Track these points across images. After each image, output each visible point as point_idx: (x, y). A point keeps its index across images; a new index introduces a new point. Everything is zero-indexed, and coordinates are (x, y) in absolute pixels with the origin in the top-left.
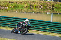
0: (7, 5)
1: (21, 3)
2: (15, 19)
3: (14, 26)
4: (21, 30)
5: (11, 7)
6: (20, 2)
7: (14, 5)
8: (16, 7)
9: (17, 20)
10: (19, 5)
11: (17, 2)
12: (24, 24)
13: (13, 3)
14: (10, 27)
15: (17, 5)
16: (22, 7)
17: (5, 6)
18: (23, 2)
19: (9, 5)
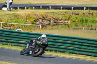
0: (69, 18)
1: (91, 15)
2: (80, 41)
3: (79, 51)
4: (33, 50)
5: (75, 21)
6: (89, 14)
7: (79, 18)
8: (83, 20)
9: (85, 41)
10: (87, 18)
11: (84, 14)
12: (38, 42)
13: (78, 14)
14: (73, 53)
15: (84, 18)
16: (93, 22)
17: (66, 20)
18: (94, 14)
19: (71, 18)
